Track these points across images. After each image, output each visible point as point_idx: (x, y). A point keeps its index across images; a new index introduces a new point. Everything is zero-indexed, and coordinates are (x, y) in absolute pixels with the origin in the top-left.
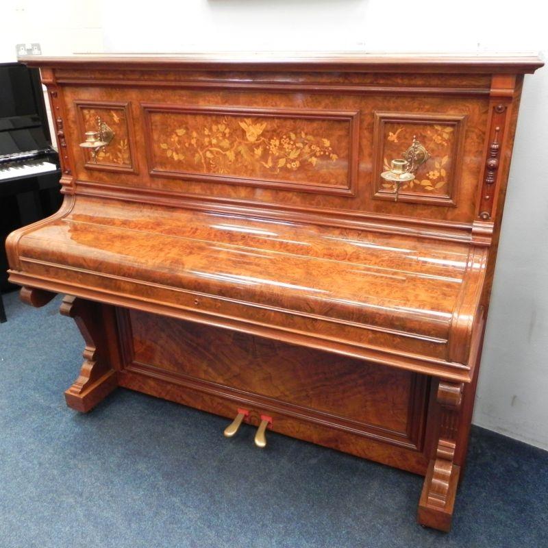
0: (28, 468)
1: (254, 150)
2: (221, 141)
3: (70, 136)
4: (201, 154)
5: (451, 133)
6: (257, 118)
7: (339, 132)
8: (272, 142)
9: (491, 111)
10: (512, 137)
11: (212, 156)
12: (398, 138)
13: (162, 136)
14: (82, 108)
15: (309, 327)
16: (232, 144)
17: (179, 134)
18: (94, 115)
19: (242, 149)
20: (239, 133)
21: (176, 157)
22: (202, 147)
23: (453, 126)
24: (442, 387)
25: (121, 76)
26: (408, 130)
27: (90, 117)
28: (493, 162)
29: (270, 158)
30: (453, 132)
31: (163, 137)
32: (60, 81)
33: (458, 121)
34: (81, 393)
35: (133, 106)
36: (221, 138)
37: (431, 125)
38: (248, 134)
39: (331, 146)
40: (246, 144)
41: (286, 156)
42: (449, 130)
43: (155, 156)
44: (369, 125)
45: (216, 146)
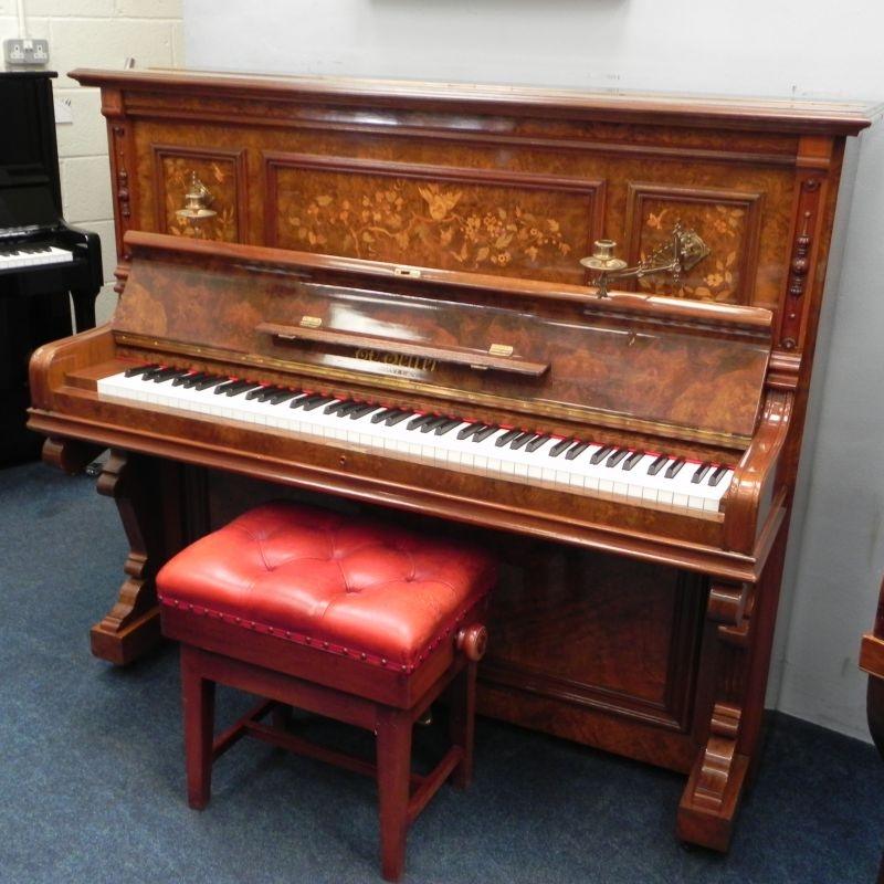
0: (30, 746)
1: (440, 234)
2: (388, 217)
3: (138, 199)
4: (355, 235)
5: (740, 218)
6: (447, 183)
7: (573, 210)
8: (470, 221)
9: (798, 188)
10: (828, 227)
11: (373, 240)
12: (663, 222)
13: (293, 206)
14: (164, 157)
15: (518, 498)
16: (405, 223)
17: (321, 204)
18: (182, 168)
19: (422, 230)
20: (417, 205)
21: (313, 240)
22: (357, 225)
23: (743, 208)
24: (715, 594)
25: (235, 110)
26: (678, 211)
27: (175, 170)
28: (801, 263)
29: (465, 247)
30: (743, 217)
31: (294, 208)
32: (129, 112)
33: (751, 201)
34: (119, 630)
35: (250, 157)
36: (388, 213)
37: (712, 206)
38: (431, 208)
39: (560, 231)
40: (428, 224)
41: (491, 242)
42: (738, 213)
43: (278, 236)
44: (620, 201)
45: (378, 224)
